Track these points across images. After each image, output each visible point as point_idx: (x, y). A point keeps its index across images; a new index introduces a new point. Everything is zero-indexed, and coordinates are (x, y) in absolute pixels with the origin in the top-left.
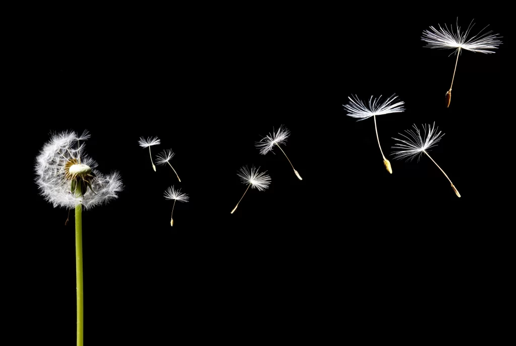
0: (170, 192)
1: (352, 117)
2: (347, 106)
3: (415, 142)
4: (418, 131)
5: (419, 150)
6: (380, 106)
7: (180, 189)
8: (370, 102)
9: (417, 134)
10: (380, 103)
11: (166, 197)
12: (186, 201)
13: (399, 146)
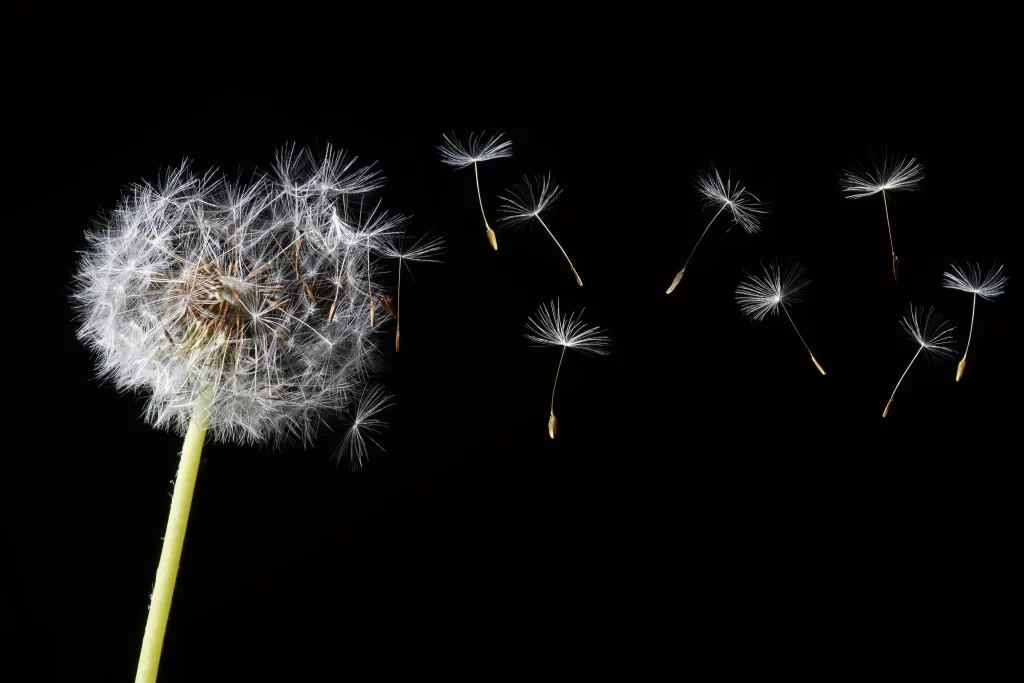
0: (546, 321)
1: (447, 164)
2: (442, 148)
3: (526, 202)
4: (530, 186)
5: (531, 215)
6: (482, 148)
7: (578, 310)
8: (470, 142)
9: (529, 191)
10: (483, 143)
11: (533, 338)
12: (602, 353)
13: (506, 208)
